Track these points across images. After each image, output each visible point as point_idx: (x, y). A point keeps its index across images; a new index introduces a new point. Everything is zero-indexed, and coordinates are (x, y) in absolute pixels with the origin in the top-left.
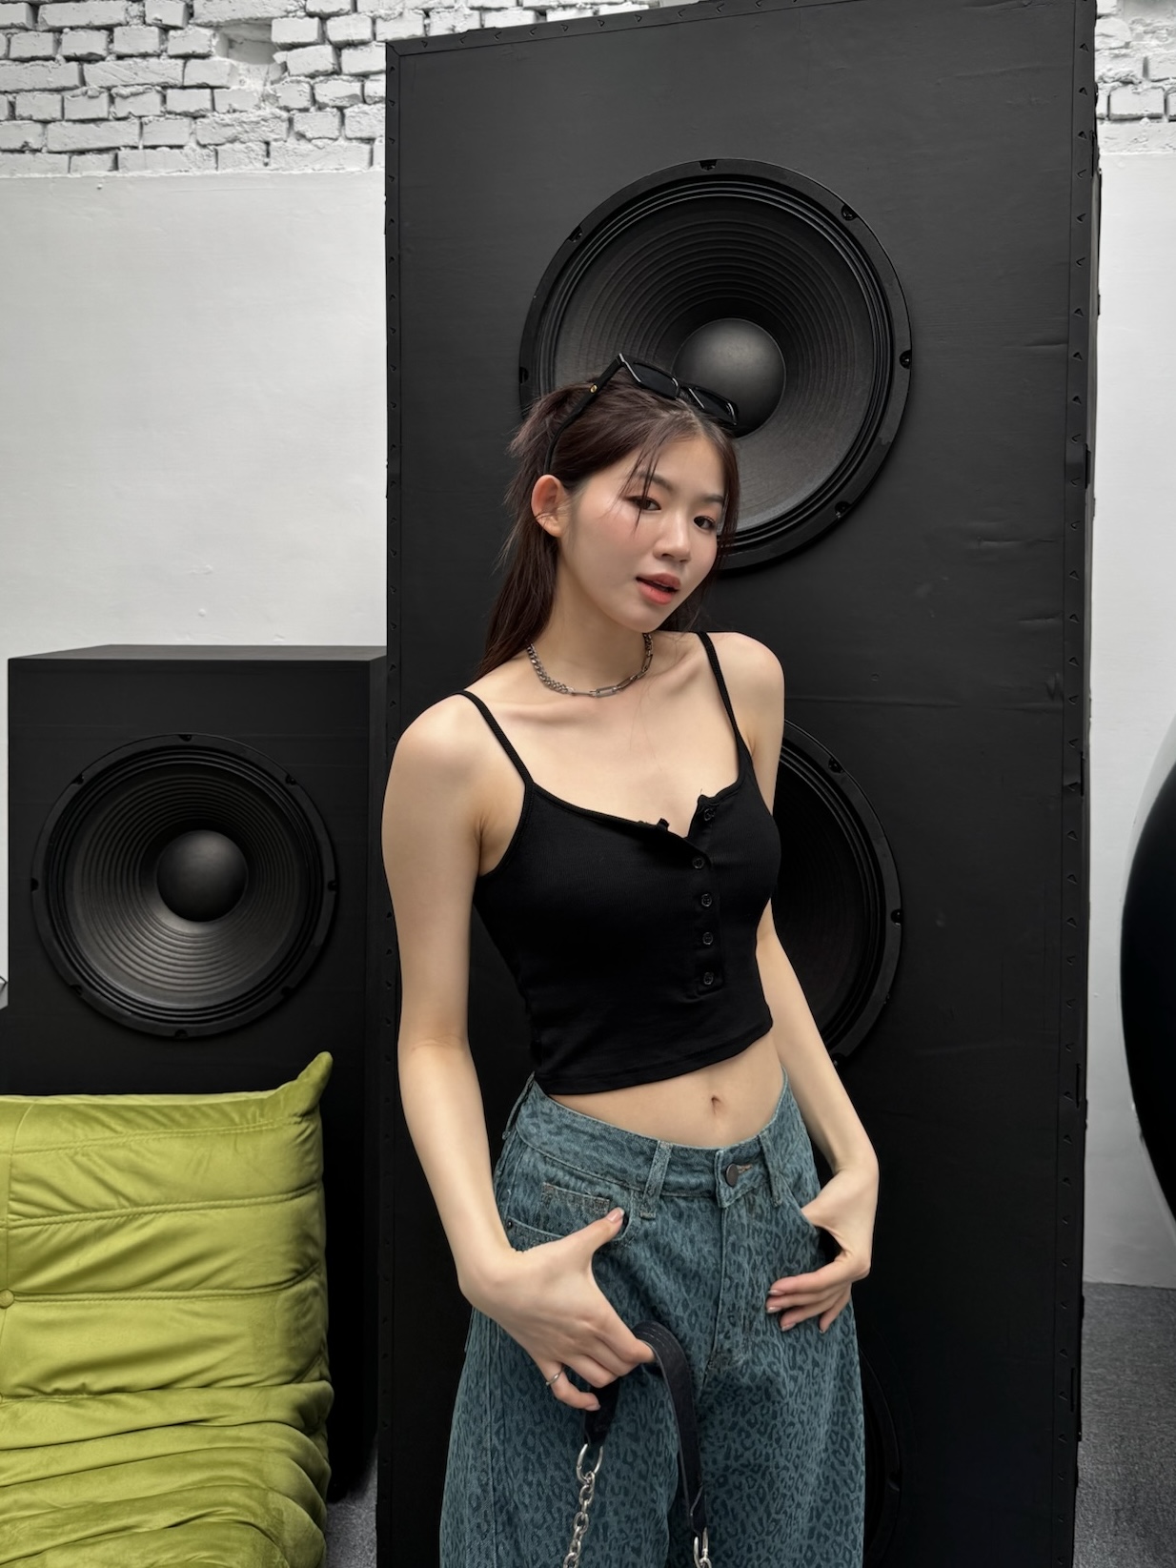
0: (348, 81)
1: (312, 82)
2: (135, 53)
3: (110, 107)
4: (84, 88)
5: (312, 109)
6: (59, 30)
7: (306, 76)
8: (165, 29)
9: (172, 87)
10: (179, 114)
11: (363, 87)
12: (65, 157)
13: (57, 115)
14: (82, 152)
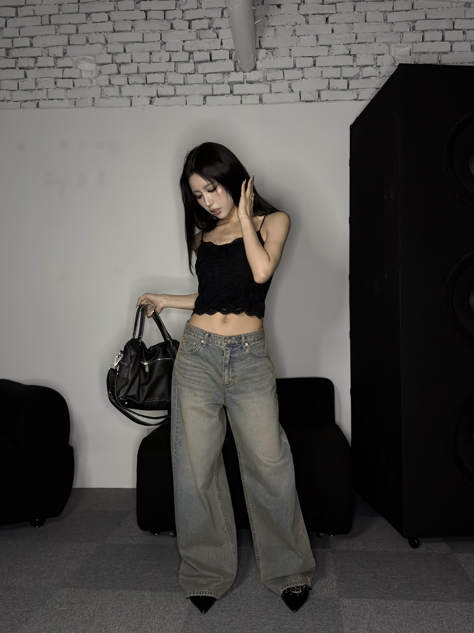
0: (123, 77)
1: (110, 77)
2: (45, 66)
3: (35, 85)
4: (27, 79)
5: (110, 86)
6: (18, 58)
7: (108, 75)
8: (56, 58)
9: (58, 78)
10: (61, 88)
11: (128, 79)
12: (19, 103)
13: (17, 89)
14: (25, 101)
